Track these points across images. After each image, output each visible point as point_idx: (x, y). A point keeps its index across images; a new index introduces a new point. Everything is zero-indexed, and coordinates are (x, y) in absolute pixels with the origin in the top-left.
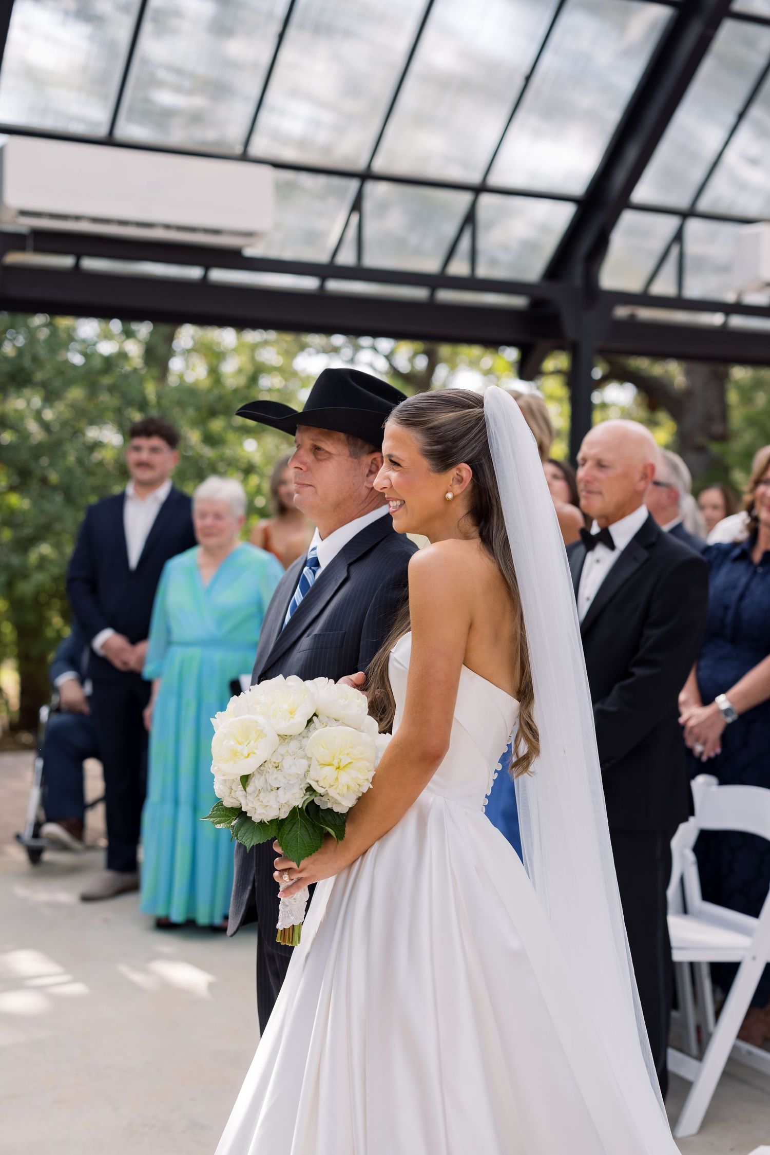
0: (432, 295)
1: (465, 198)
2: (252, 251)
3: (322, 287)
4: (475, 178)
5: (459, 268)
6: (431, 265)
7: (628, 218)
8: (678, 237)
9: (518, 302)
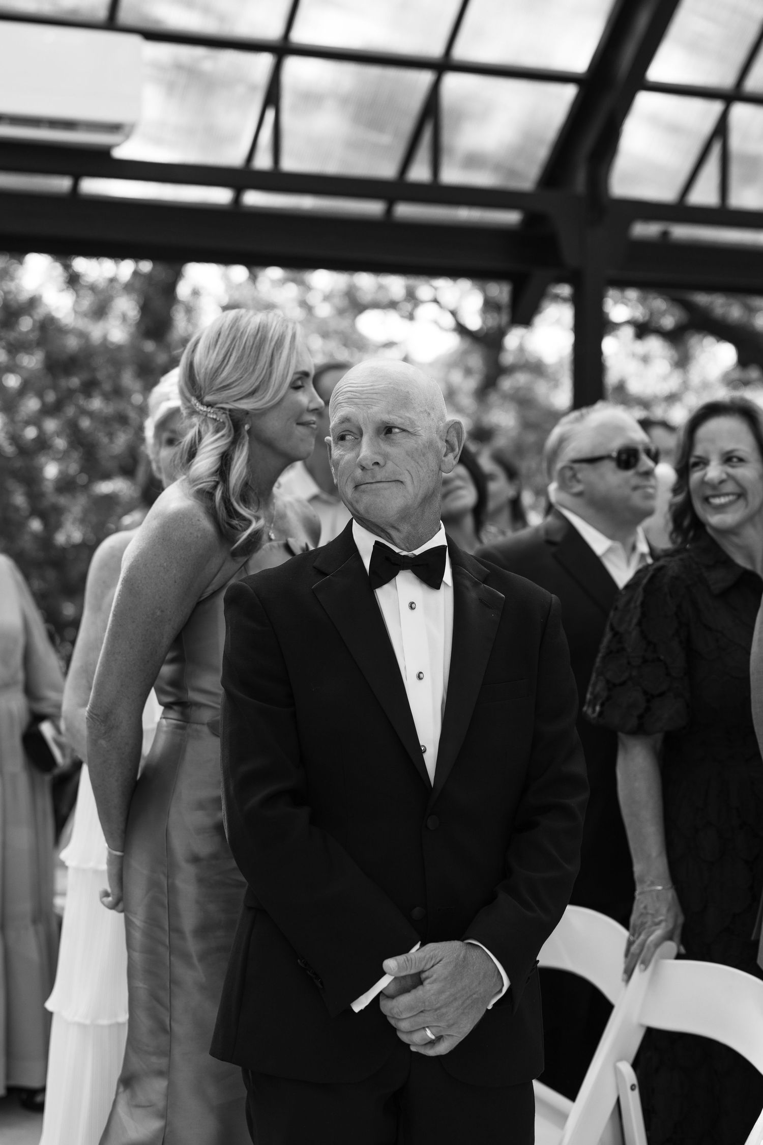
0: (389, 211)
1: (425, 78)
2: (125, 151)
3: (237, 200)
4: (434, 49)
5: (420, 173)
6: (387, 170)
7: (644, 101)
8: (721, 130)
9: (511, 217)
